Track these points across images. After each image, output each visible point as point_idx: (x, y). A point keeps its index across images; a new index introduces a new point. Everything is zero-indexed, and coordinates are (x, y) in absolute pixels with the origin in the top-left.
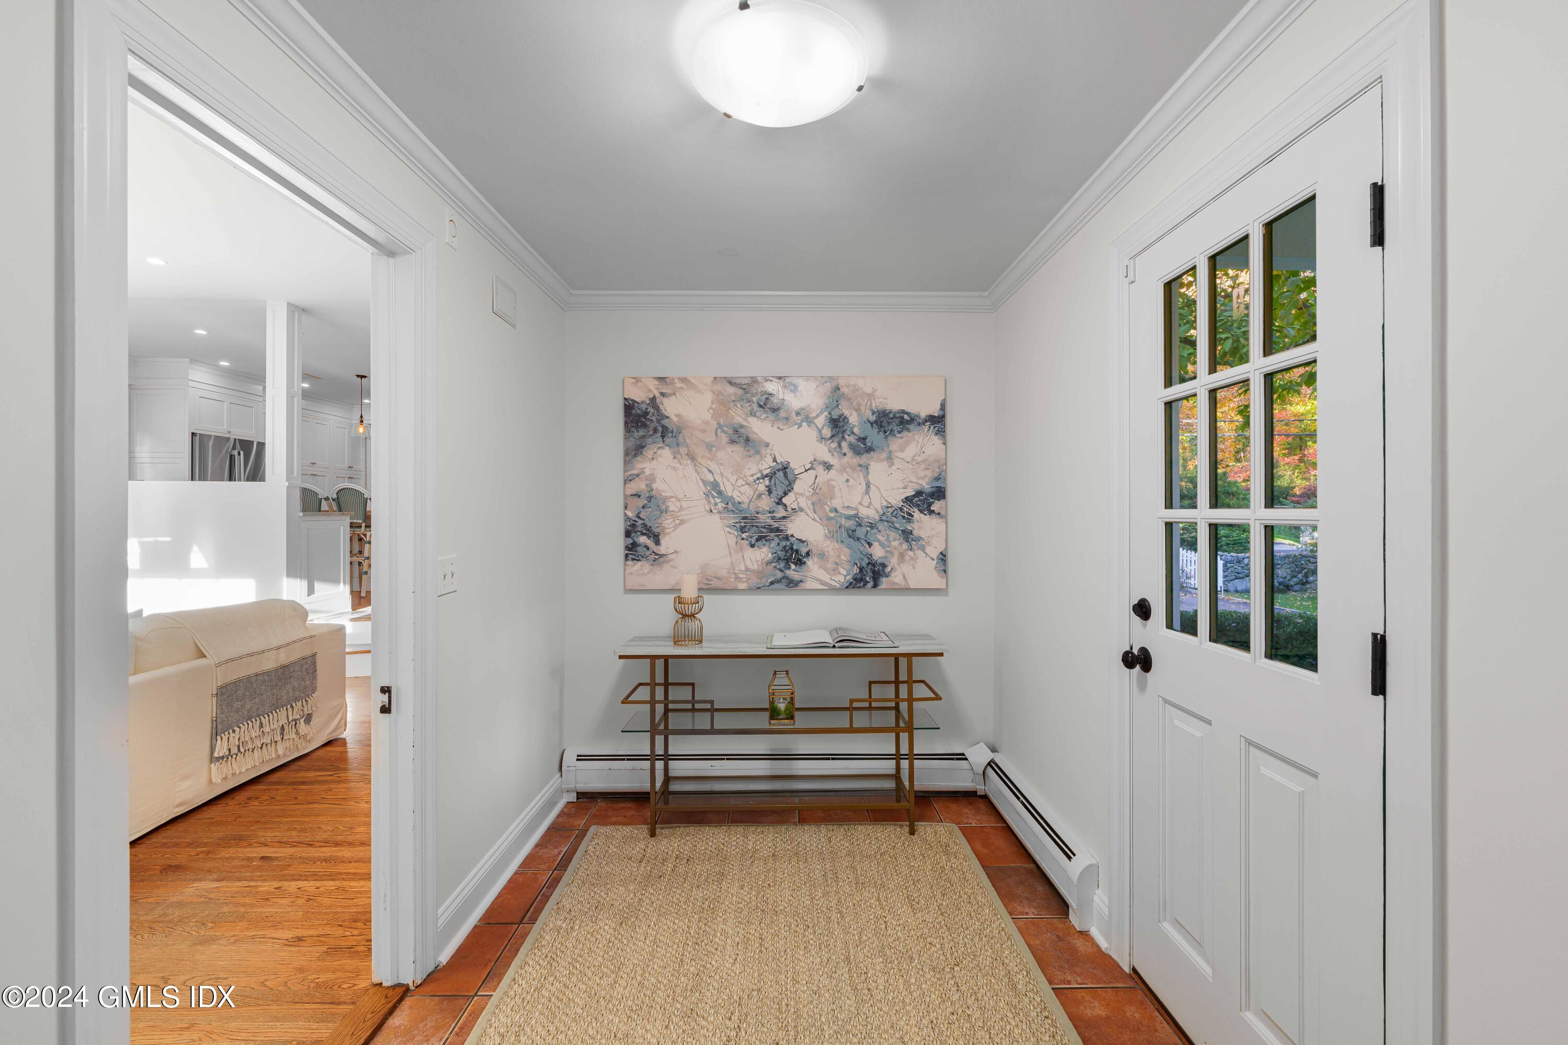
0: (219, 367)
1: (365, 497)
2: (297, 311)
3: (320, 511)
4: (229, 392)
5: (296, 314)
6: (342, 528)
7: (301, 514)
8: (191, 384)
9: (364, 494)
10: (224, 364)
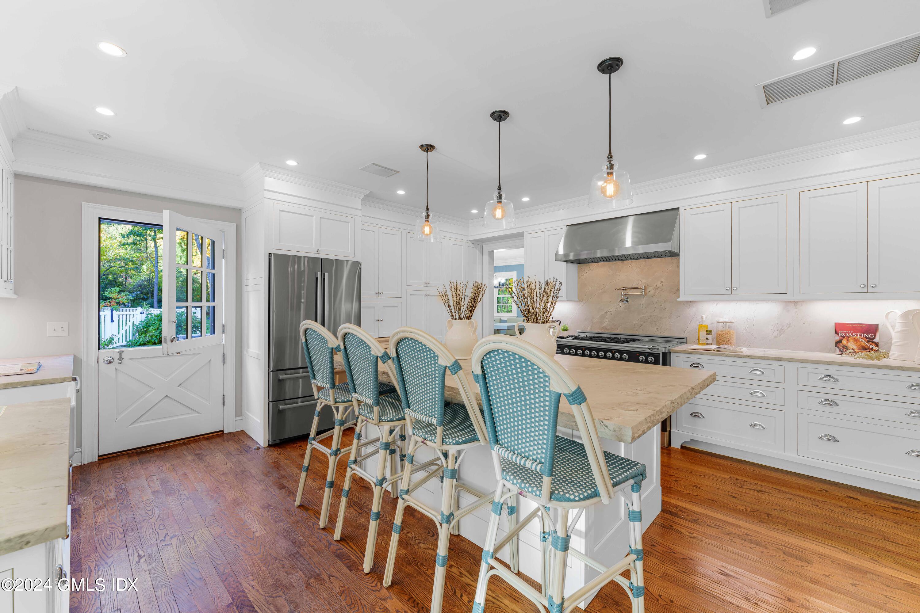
4: (322, 205)
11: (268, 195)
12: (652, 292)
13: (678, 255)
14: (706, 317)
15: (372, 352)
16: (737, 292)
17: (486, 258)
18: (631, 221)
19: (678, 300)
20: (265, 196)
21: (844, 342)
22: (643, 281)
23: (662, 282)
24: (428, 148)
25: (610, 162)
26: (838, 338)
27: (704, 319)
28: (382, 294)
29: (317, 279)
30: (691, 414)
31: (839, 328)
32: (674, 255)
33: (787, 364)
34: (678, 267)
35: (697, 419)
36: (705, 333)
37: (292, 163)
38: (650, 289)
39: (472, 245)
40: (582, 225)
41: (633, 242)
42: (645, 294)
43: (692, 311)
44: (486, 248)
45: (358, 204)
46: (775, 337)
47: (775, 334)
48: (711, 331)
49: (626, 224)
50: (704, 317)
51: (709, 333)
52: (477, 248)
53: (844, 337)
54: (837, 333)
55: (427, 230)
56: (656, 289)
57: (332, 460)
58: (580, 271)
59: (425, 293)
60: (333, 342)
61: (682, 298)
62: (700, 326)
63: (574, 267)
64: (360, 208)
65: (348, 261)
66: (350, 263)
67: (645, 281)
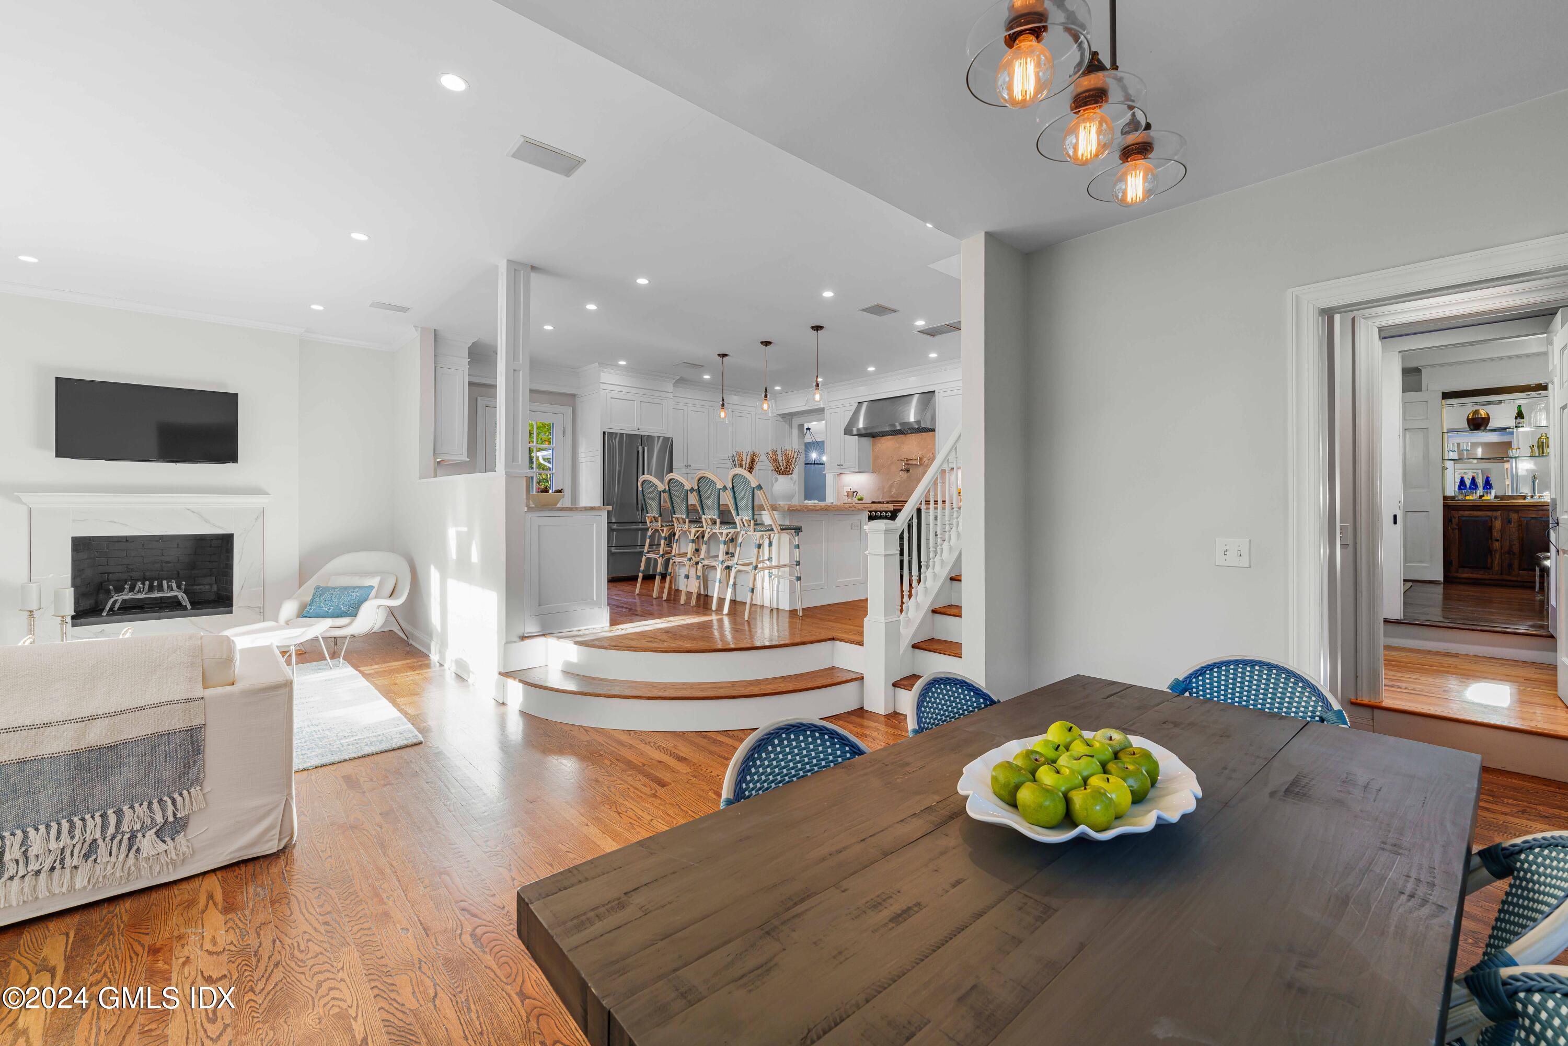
4: (642, 391)
5: (522, 272)
8: (604, 386)
11: (602, 386)
12: (927, 462)
13: (934, 430)
15: (685, 488)
17: (795, 432)
18: (915, 400)
20: (601, 387)
24: (723, 355)
28: (690, 466)
29: (638, 452)
34: (935, 440)
37: (622, 363)
38: (925, 459)
39: (780, 419)
40: (880, 401)
42: (921, 464)
44: (797, 421)
45: (670, 388)
49: (911, 402)
52: (786, 422)
55: (723, 415)
56: (929, 460)
57: (660, 561)
58: (874, 444)
60: (661, 487)
63: (866, 441)
64: (672, 391)
65: (659, 437)
66: (661, 438)
67: (922, 453)
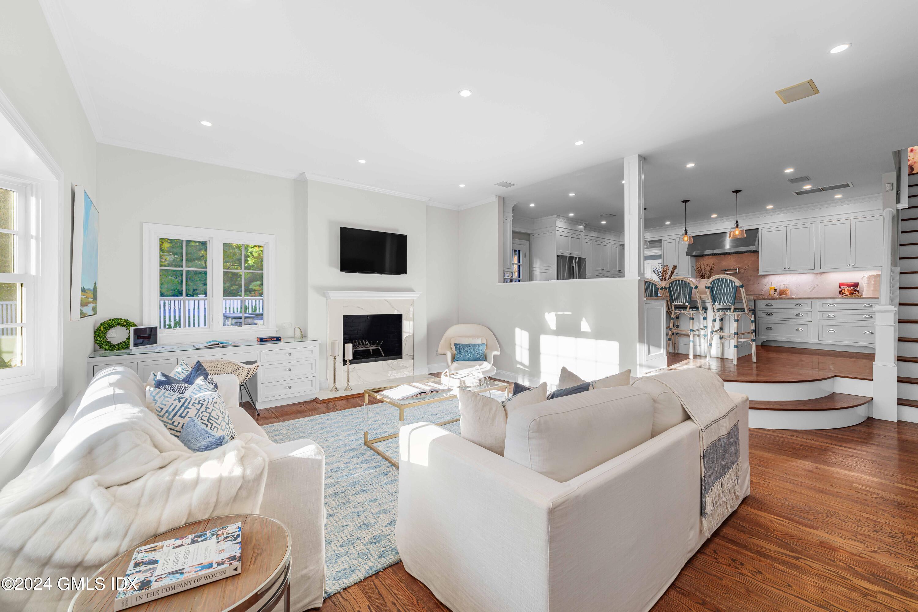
0: (569, 218)
1: (657, 287)
2: (643, 159)
3: (657, 296)
4: (572, 231)
5: (642, 162)
6: (662, 308)
7: (645, 299)
8: (557, 229)
9: (656, 285)
10: (571, 215)
12: (743, 271)
13: (758, 252)
14: (774, 283)
16: (790, 269)
19: (758, 274)
20: (553, 229)
21: (843, 291)
22: (737, 266)
23: (748, 266)
25: (737, 224)
26: (840, 290)
27: (773, 284)
29: (573, 267)
30: (767, 329)
31: (841, 285)
32: (756, 252)
33: (812, 300)
34: (758, 258)
35: (769, 331)
36: (774, 290)
38: (741, 270)
40: (701, 236)
41: (730, 246)
42: (739, 272)
43: (766, 280)
45: (583, 229)
46: (811, 291)
47: (811, 289)
48: (776, 290)
49: (726, 236)
50: (773, 283)
51: (775, 290)
53: (843, 289)
54: (840, 287)
56: (745, 270)
58: (698, 261)
59: (602, 275)
61: (761, 273)
62: (771, 288)
64: (583, 231)
67: (739, 266)
